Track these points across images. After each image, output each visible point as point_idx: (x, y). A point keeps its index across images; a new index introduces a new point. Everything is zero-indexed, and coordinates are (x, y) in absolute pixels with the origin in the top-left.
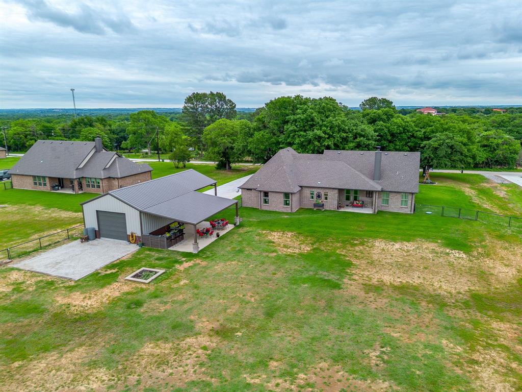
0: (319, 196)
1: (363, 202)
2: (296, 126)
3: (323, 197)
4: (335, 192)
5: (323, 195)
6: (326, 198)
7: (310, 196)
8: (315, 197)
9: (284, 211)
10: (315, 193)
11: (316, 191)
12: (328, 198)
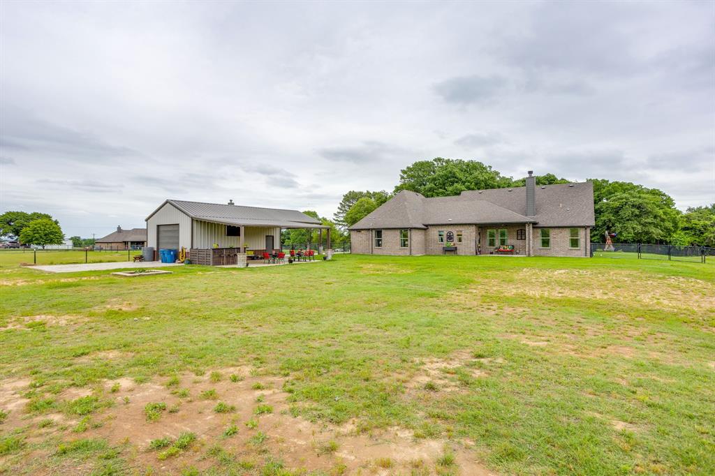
0: (450, 237)
1: (513, 246)
2: (435, 185)
3: (456, 238)
4: (471, 230)
5: (455, 234)
6: (460, 240)
7: (437, 237)
8: (445, 238)
9: (401, 253)
10: (445, 234)
11: (445, 231)
12: (463, 240)
